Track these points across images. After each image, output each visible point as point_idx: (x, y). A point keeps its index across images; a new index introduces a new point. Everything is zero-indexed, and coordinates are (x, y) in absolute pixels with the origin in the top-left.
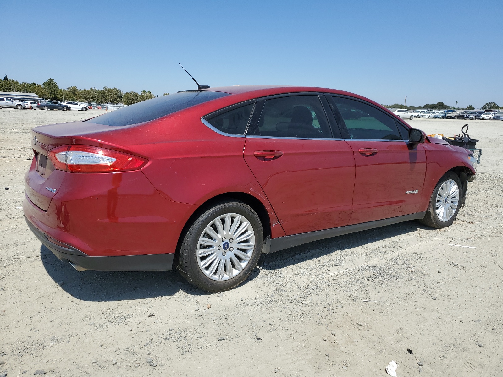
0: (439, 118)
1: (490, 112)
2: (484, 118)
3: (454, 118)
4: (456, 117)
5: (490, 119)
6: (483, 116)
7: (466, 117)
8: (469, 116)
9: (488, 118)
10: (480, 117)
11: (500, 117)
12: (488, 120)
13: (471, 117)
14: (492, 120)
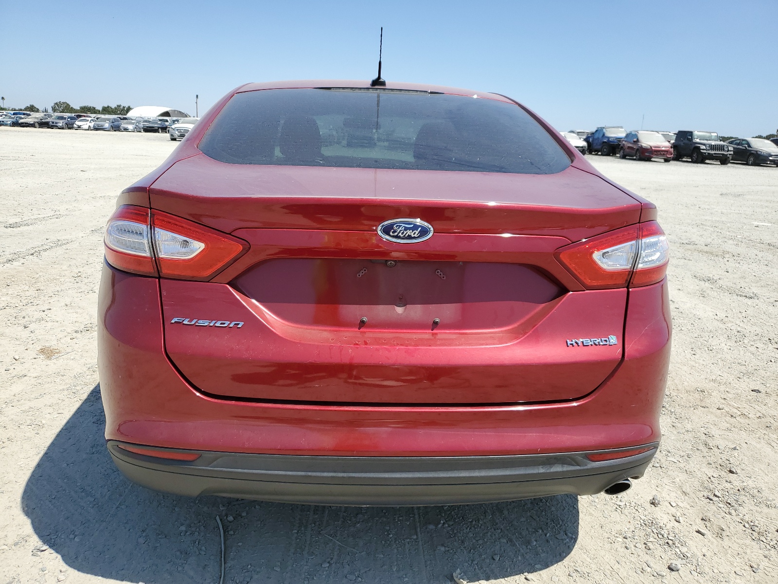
0: (6, 125)
1: (87, 118)
2: (80, 127)
3: (32, 125)
4: (37, 125)
5: (89, 129)
6: (78, 123)
7: (53, 124)
8: (56, 123)
9: (86, 127)
10: (74, 125)
11: (102, 126)
12: (86, 130)
13: (61, 125)
14: (92, 130)
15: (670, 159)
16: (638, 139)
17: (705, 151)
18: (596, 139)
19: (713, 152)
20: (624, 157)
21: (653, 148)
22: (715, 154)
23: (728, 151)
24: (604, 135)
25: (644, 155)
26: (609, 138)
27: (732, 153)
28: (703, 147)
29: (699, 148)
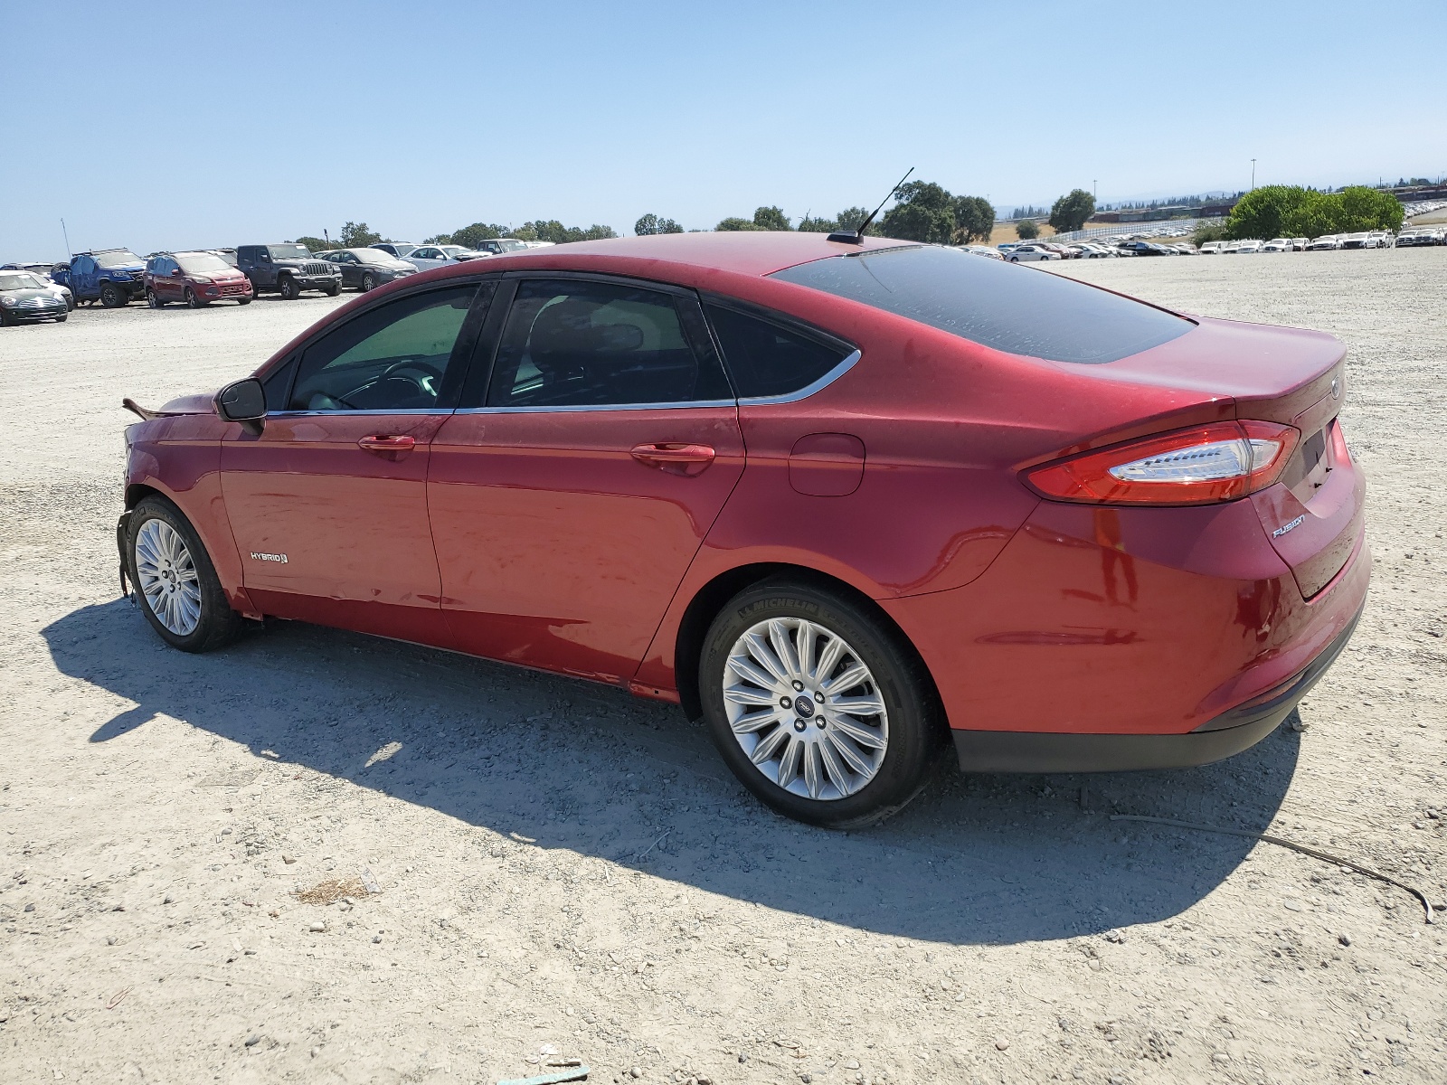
15: (249, 297)
16: (179, 268)
17: (300, 277)
18: (80, 277)
19: (313, 278)
20: (160, 305)
21: (217, 282)
22: (317, 279)
23: (334, 272)
24: (96, 267)
25: (200, 296)
26: (110, 272)
27: (340, 275)
28: (294, 271)
29: (288, 273)
